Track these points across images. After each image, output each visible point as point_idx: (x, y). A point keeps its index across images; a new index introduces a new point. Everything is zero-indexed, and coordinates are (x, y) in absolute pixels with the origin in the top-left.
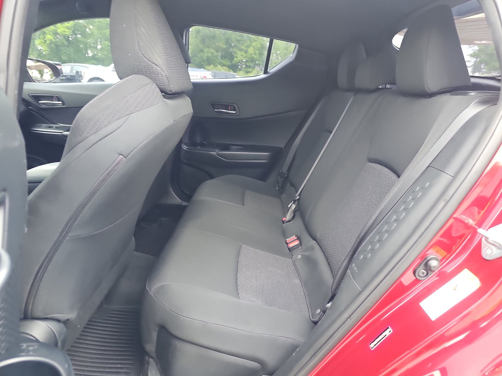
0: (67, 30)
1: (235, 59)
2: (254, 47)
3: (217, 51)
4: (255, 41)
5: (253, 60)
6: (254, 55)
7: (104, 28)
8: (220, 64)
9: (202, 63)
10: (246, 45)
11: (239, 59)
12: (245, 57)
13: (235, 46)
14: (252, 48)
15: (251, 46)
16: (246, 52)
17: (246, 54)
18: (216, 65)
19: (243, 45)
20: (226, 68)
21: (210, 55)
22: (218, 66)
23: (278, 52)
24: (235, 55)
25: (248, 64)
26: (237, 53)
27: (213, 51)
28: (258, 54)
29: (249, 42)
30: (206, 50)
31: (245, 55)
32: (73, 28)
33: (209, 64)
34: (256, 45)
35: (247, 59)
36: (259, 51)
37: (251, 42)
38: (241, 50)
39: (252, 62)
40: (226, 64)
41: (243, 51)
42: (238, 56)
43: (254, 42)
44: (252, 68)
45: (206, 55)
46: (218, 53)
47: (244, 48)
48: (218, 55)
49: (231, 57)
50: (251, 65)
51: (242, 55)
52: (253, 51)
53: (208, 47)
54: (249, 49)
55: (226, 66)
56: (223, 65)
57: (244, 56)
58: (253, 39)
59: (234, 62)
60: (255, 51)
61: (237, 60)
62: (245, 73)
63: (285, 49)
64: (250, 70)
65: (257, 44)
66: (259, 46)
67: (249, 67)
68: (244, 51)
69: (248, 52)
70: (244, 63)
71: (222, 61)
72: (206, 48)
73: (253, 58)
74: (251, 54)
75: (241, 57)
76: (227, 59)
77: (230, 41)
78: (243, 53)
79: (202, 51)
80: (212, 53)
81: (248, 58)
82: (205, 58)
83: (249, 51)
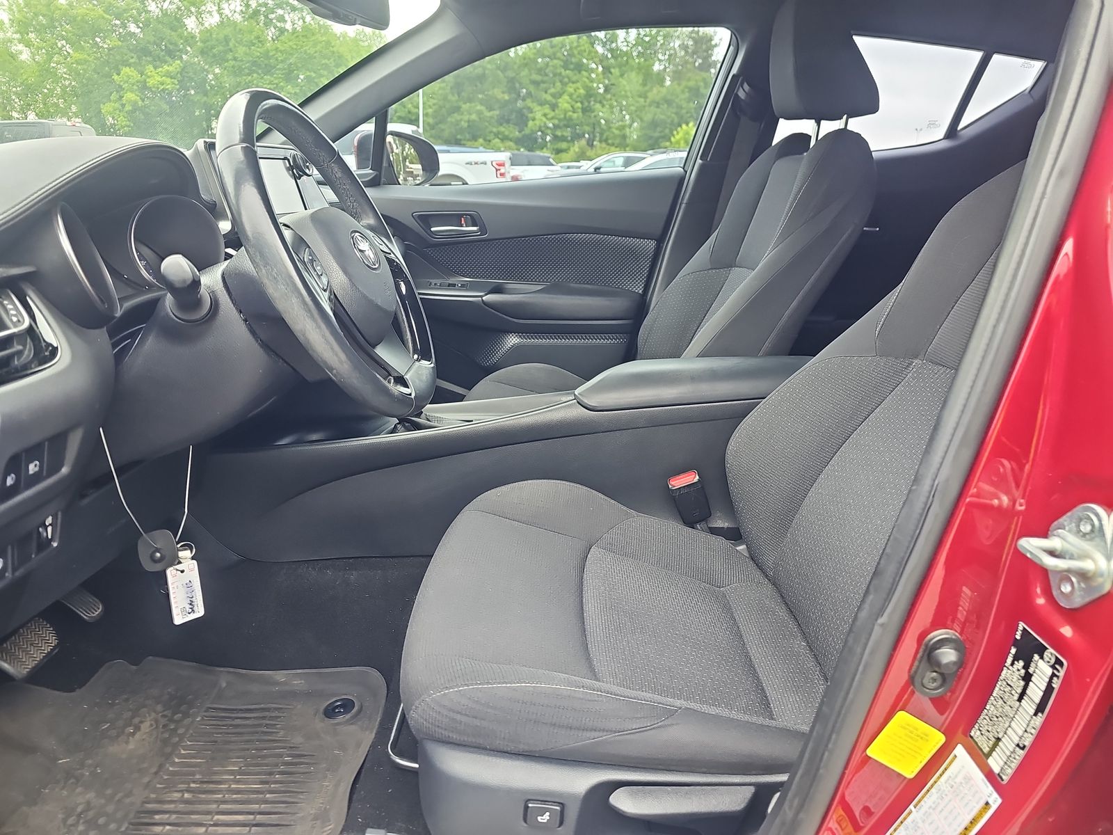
0: (169, 80)
1: (531, 123)
2: (571, 95)
3: (490, 109)
4: (573, 83)
5: (568, 123)
6: (571, 113)
7: (247, 71)
8: (497, 135)
9: (459, 137)
10: (552, 90)
11: (537, 122)
12: (552, 118)
13: (529, 94)
14: (566, 97)
15: (564, 93)
16: (554, 107)
17: (554, 111)
18: (488, 138)
19: (546, 92)
20: (511, 144)
21: (474, 117)
22: (494, 141)
23: (624, 103)
24: (530, 115)
25: (559, 133)
26: (534, 110)
27: (479, 107)
28: (580, 110)
29: (558, 84)
30: (465, 107)
31: (552, 114)
32: (179, 75)
33: (475, 138)
34: (575, 90)
35: (556, 122)
36: (582, 103)
37: (564, 84)
38: (541, 104)
39: (567, 126)
40: (511, 136)
41: (547, 106)
42: (537, 117)
43: (571, 85)
44: (568, 142)
45: (466, 117)
46: (492, 113)
47: (549, 98)
48: (491, 117)
49: (522, 119)
50: (565, 134)
51: (545, 115)
52: (568, 103)
53: (470, 100)
54: (560, 100)
55: (511, 140)
56: (504, 139)
57: (549, 116)
58: (568, 77)
59: (527, 131)
60: (573, 103)
61: (535, 124)
62: (554, 152)
63: (640, 96)
64: (564, 145)
65: (578, 88)
66: (582, 91)
67: (563, 139)
68: (549, 104)
69: (558, 107)
70: (549, 132)
71: (502, 129)
72: (465, 103)
73: (571, 119)
74: (566, 112)
75: (544, 119)
76: (511, 126)
77: (517, 85)
78: (547, 109)
79: (457, 109)
80: (479, 113)
81: (560, 120)
82: (465, 125)
83: (560, 105)
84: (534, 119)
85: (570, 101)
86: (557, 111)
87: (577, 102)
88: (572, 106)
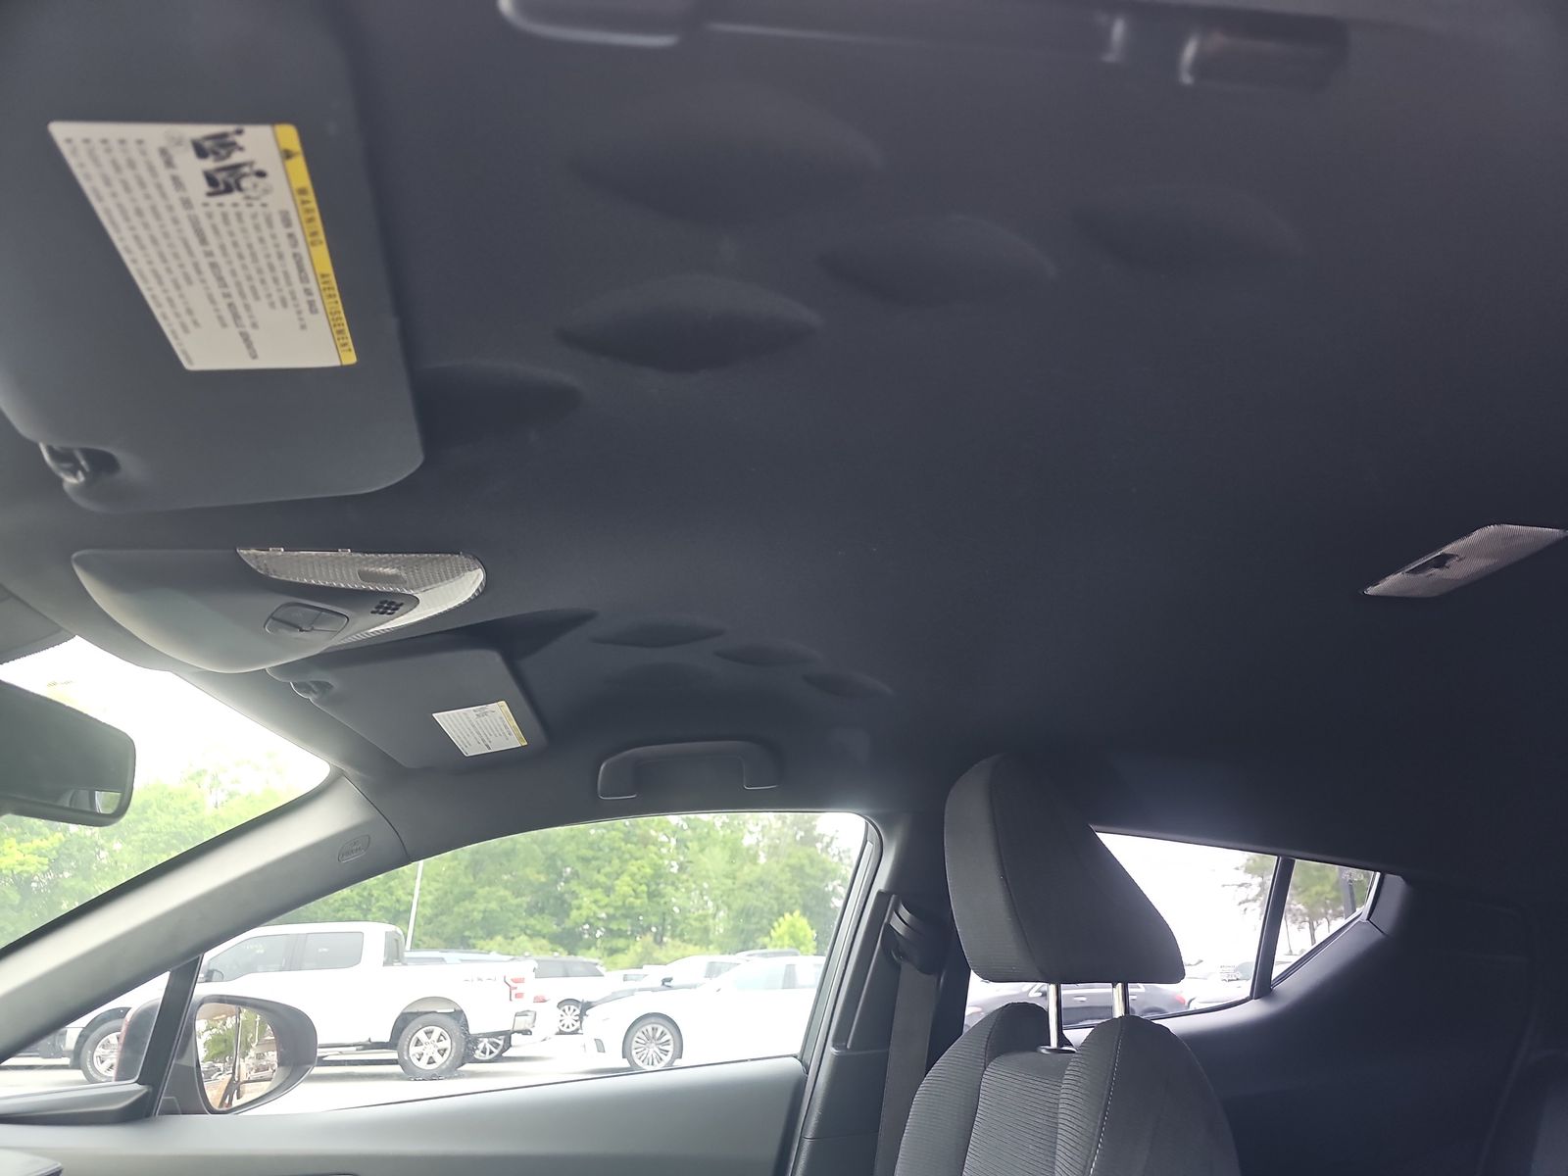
0: (34, 859)
1: (574, 913)
2: (633, 876)
3: (518, 894)
4: (637, 859)
5: (628, 912)
6: (632, 899)
7: (162, 845)
8: (523, 930)
9: (467, 933)
10: (608, 869)
11: (584, 912)
12: (606, 906)
13: (575, 874)
14: (626, 878)
15: (622, 873)
16: (608, 890)
17: (608, 896)
18: (511, 935)
19: (599, 872)
20: (544, 942)
21: (493, 905)
22: (518, 940)
23: (706, 885)
24: (575, 902)
25: (614, 926)
26: (580, 896)
27: (502, 892)
28: (645, 895)
29: (616, 862)
30: (482, 892)
31: (606, 900)
32: (54, 852)
33: (490, 935)
34: (639, 869)
35: (611, 911)
36: (648, 885)
37: (624, 862)
38: (592, 887)
39: (626, 916)
40: (545, 931)
41: (600, 890)
42: (584, 905)
43: (633, 862)
44: (627, 937)
45: (481, 907)
46: (519, 900)
47: (602, 879)
48: (519, 906)
49: (561, 907)
50: (623, 928)
51: (596, 902)
52: (629, 885)
53: (490, 883)
54: (618, 882)
55: (544, 937)
56: (534, 934)
57: (602, 903)
58: (630, 853)
59: (568, 924)
60: (635, 886)
61: (581, 915)
62: (606, 953)
63: (727, 876)
64: (621, 943)
65: (643, 867)
66: (648, 871)
67: (620, 934)
68: (602, 887)
69: (614, 891)
70: (600, 924)
71: (532, 921)
72: (483, 887)
73: (632, 907)
74: (625, 897)
75: (594, 907)
76: (546, 917)
77: (559, 863)
78: (598, 894)
79: (470, 895)
80: (502, 900)
81: (616, 908)
82: (477, 916)
83: (617, 888)
84: (579, 908)
85: (631, 883)
86: (612, 896)
87: (641, 884)
88: (634, 890)
